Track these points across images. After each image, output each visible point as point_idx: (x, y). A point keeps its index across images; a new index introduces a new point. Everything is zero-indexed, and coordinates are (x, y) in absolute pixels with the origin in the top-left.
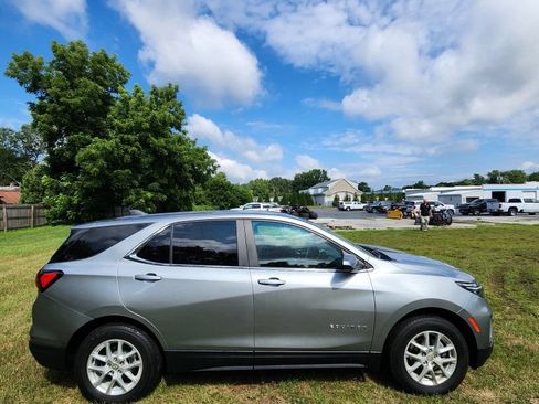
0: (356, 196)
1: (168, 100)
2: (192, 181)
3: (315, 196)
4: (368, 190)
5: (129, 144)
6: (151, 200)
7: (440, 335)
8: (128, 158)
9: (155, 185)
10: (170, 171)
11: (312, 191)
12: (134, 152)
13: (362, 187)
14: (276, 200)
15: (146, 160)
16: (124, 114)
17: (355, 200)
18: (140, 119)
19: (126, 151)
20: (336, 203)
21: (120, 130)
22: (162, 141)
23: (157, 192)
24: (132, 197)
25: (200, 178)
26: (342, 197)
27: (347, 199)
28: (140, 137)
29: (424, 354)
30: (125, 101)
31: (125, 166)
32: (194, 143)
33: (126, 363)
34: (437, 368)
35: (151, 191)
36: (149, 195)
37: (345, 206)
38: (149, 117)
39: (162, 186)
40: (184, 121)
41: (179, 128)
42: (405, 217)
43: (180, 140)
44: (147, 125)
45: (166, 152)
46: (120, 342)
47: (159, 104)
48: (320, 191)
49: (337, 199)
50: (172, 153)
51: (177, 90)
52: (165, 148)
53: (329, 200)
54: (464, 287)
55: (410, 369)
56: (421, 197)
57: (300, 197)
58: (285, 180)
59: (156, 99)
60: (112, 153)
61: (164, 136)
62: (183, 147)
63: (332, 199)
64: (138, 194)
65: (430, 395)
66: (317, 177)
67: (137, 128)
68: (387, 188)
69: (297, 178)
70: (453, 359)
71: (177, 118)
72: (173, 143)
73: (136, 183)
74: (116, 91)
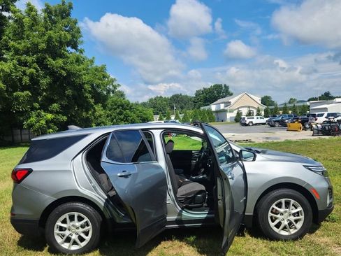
0: (258, 110)
1: (63, 18)
2: (92, 101)
3: (217, 112)
4: (272, 103)
5: (26, 65)
6: (52, 121)
7: (292, 202)
8: (26, 80)
9: (55, 106)
10: (69, 92)
11: (213, 107)
12: (32, 74)
13: (265, 101)
14: (177, 117)
15: (45, 82)
16: (19, 35)
17: (258, 115)
18: (36, 40)
19: (24, 73)
20: (238, 119)
21: (17, 52)
22: (60, 62)
23: (57, 113)
24: (33, 119)
25: (100, 99)
26: (244, 111)
27: (250, 114)
28: (38, 59)
29: (282, 214)
30: (19, 21)
31: (24, 88)
32: (92, 62)
33: (80, 228)
34: (290, 224)
35: (51, 112)
36: (50, 116)
37: (248, 121)
38: (46, 38)
39: (62, 107)
40: (81, 39)
41: (75, 47)
42: (305, 129)
43: (78, 61)
44: (43, 46)
45: (64, 73)
46: (76, 214)
47: (54, 22)
48: (222, 106)
49: (239, 114)
50: (70, 74)
51: (71, 7)
52: (63, 69)
53: (231, 115)
54: (310, 169)
55: (272, 224)
56: (326, 109)
57: (202, 113)
58: (187, 96)
59: (50, 17)
60: (10, 75)
61: (62, 56)
62: (82, 66)
63: (234, 114)
64: (39, 115)
65: (286, 240)
66: (219, 93)
67: (33, 50)
68: (291, 101)
69: (198, 94)
70: (302, 217)
71: (73, 36)
72: (72, 63)
73: (36, 105)
74: (8, 10)
